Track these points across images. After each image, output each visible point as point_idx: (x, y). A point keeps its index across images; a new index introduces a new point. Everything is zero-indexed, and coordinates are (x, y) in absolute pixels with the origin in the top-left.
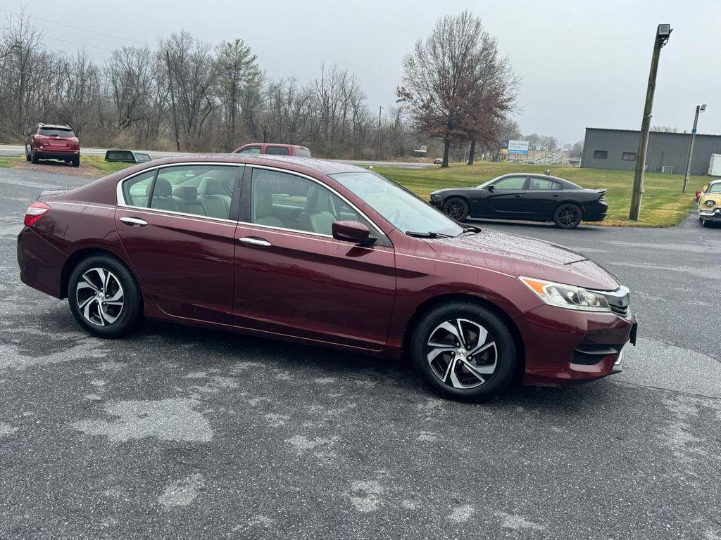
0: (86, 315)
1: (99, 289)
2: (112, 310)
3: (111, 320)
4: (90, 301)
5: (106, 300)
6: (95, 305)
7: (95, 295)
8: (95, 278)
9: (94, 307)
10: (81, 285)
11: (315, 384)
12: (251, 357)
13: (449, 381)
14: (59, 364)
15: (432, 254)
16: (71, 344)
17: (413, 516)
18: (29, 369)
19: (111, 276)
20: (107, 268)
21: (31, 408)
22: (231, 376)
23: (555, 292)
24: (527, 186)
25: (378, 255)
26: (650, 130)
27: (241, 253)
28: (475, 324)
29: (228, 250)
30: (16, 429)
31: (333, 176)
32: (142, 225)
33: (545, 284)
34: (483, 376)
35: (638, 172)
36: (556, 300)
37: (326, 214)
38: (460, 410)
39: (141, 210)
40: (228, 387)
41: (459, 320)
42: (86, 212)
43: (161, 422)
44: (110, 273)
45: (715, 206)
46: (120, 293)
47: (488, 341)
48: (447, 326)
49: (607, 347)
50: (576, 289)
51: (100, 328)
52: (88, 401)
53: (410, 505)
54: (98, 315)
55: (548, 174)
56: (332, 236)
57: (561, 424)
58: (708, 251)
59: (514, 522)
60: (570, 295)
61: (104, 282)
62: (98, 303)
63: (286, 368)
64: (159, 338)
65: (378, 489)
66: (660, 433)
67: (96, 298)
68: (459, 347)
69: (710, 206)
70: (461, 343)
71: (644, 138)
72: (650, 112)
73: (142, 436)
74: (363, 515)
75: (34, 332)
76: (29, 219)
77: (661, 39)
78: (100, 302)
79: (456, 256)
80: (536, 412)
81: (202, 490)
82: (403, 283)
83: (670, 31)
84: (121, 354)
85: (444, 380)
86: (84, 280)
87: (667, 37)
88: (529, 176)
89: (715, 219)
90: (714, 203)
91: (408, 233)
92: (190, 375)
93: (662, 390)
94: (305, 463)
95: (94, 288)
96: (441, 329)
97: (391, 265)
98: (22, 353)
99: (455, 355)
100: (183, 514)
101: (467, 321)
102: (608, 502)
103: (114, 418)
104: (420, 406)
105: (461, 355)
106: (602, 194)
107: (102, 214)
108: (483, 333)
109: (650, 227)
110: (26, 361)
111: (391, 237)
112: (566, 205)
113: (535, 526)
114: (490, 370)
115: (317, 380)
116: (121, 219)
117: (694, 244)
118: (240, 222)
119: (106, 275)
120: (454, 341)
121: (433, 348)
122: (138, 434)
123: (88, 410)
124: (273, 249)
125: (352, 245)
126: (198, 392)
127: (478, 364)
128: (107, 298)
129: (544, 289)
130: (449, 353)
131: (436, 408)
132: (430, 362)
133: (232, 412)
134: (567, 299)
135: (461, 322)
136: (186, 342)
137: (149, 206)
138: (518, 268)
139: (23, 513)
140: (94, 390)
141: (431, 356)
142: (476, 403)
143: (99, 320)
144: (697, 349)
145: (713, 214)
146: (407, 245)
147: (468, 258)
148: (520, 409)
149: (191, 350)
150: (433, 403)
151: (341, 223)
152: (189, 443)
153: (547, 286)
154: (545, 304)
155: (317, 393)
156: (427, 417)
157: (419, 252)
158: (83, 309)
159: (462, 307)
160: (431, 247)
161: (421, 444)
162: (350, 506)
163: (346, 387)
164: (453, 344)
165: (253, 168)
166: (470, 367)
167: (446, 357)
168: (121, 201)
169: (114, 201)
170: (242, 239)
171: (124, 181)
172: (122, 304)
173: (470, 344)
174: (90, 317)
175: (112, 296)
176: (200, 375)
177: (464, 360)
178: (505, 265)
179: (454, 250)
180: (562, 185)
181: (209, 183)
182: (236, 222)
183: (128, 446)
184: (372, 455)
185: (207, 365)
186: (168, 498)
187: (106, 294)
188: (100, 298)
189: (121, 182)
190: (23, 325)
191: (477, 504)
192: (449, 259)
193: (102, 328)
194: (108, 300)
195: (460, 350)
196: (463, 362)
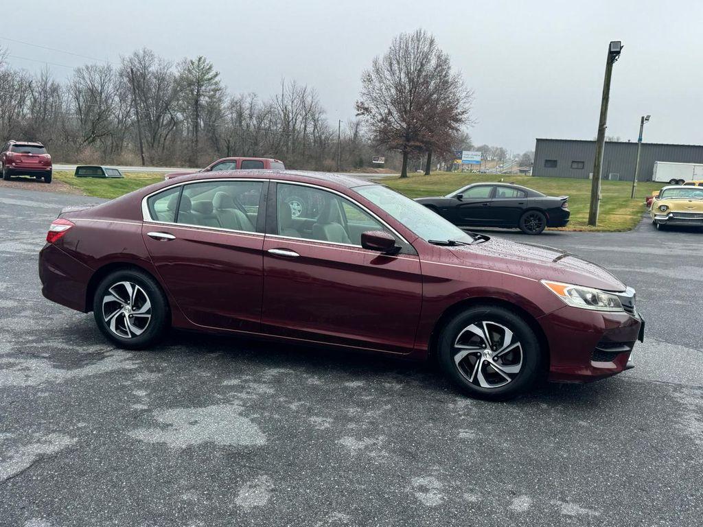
0: (113, 328)
1: (126, 302)
2: (139, 322)
3: (138, 332)
4: (116, 314)
5: (132, 312)
6: (121, 317)
7: (121, 308)
8: (122, 291)
9: (120, 320)
10: (107, 299)
11: (345, 389)
12: (277, 364)
13: (476, 381)
14: (95, 376)
15: (456, 260)
16: (100, 356)
17: (478, 507)
18: (68, 382)
19: (138, 289)
20: (134, 281)
21: (84, 420)
22: (265, 382)
23: (575, 293)
24: (493, 194)
25: (403, 262)
26: (605, 140)
28: (501, 326)
29: (256, 262)
30: (76, 440)
31: (355, 189)
32: (170, 239)
33: (566, 287)
34: (510, 375)
35: (596, 179)
36: (576, 302)
37: (336, 225)
38: (490, 409)
39: (168, 225)
40: (266, 393)
41: (484, 323)
42: (112, 227)
43: (213, 427)
44: (137, 287)
45: (668, 211)
46: (148, 305)
47: (513, 342)
48: (473, 328)
49: (621, 345)
50: (595, 291)
51: (126, 340)
52: (136, 411)
53: (473, 498)
54: (125, 327)
55: (513, 183)
56: (361, 247)
57: (585, 418)
58: (669, 253)
59: (570, 509)
60: (589, 297)
61: (131, 295)
62: (125, 316)
63: (314, 373)
64: (184, 349)
65: (437, 484)
66: (676, 423)
67: (122, 311)
68: (485, 348)
69: (664, 211)
70: (487, 344)
71: (600, 147)
72: (605, 124)
73: (199, 442)
74: (431, 509)
75: (60, 346)
76: (51, 235)
77: (613, 55)
78: (127, 315)
79: (479, 262)
80: (559, 407)
81: (272, 490)
82: (430, 290)
83: (621, 48)
84: (152, 365)
85: (471, 381)
86: (110, 294)
87: (618, 53)
88: (495, 185)
89: (668, 223)
90: (667, 207)
91: (430, 242)
92: (225, 383)
93: (667, 384)
94: (361, 464)
95: (120, 300)
96: (468, 331)
97: (417, 272)
98: (55, 367)
99: (481, 356)
100: (264, 514)
101: (493, 323)
102: (650, 488)
103: (165, 427)
104: (451, 406)
105: (488, 355)
106: (564, 201)
107: (128, 229)
108: (509, 335)
109: (609, 231)
110: (61, 375)
111: (416, 246)
112: (530, 212)
113: (591, 513)
114: (516, 369)
115: (347, 384)
116: (150, 234)
117: (654, 247)
118: (267, 235)
119: (133, 288)
120: (480, 343)
121: (460, 350)
122: (196, 441)
123: (137, 419)
124: (301, 260)
125: (378, 254)
126: (238, 398)
127: (504, 364)
128: (134, 310)
129: (565, 291)
130: (475, 354)
131: (466, 407)
132: (457, 363)
133: (276, 416)
134: (586, 300)
135: (487, 324)
136: (212, 352)
137: (176, 221)
138: (539, 272)
139: (111, 519)
140: (138, 400)
141: (458, 358)
142: (502, 402)
143: (126, 333)
144: (687, 345)
145: (667, 218)
146: (432, 253)
147: (491, 264)
148: (544, 406)
149: (217, 359)
150: (463, 403)
151: (370, 233)
152: (246, 447)
153: (568, 289)
154: (567, 306)
155: (351, 396)
156: (460, 416)
157: (443, 259)
158: (109, 323)
159: (487, 310)
160: (453, 254)
161: (463, 441)
162: (415, 501)
163: (376, 389)
164: (478, 346)
165: (277, 183)
166: (496, 367)
167: (472, 359)
168: (147, 217)
169: (140, 217)
170: (271, 251)
171: (149, 198)
172: (149, 316)
173: (496, 345)
174: (116, 330)
175: (139, 308)
176: (235, 382)
177: (491, 361)
178: (527, 270)
179: (476, 256)
180: (527, 194)
181: (223, 198)
182: (264, 234)
183: (189, 451)
184: (421, 453)
185: (239, 372)
186: (245, 499)
187: (133, 307)
188: (127, 310)
189: (146, 198)
190: (46, 339)
191: (532, 494)
192: (473, 265)
193: (129, 340)
194: (135, 312)
195: (486, 351)
196: (489, 363)
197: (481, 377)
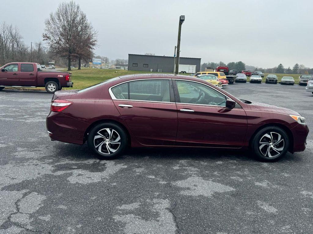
0: (100, 150)
1: (107, 138)
2: (112, 146)
3: (114, 151)
4: (102, 144)
5: (110, 142)
6: (105, 145)
7: (104, 141)
8: (104, 133)
9: (104, 148)
10: (96, 137)
13: (267, 156)
15: (257, 109)
19: (114, 131)
20: (112, 128)
25: (235, 111)
26: (180, 57)
27: (181, 116)
28: (277, 133)
29: (174, 115)
32: (129, 107)
34: (279, 152)
41: (271, 133)
42: (97, 103)
46: (119, 138)
47: (281, 139)
48: (267, 135)
54: (107, 150)
61: (110, 134)
62: (106, 144)
67: (105, 142)
68: (271, 142)
71: (178, 60)
78: (107, 144)
82: (250, 121)
85: (265, 155)
86: (99, 134)
95: (104, 137)
96: (265, 136)
97: (245, 115)
99: (269, 146)
101: (274, 133)
108: (280, 137)
111: (240, 104)
114: (281, 149)
116: (119, 105)
118: (176, 103)
119: (111, 131)
120: (268, 140)
121: (261, 144)
124: (195, 113)
127: (277, 148)
129: (298, 119)
130: (267, 145)
132: (260, 150)
137: (129, 99)
141: (261, 148)
143: (107, 152)
146: (247, 107)
153: (298, 117)
154: (299, 124)
157: (252, 109)
158: (98, 148)
159: (272, 128)
164: (268, 142)
166: (275, 149)
168: (113, 97)
169: (110, 98)
170: (181, 110)
171: (112, 88)
172: (120, 143)
174: (102, 151)
175: (114, 140)
187: (110, 139)
188: (107, 142)
189: (110, 88)
190: (59, 160)
192: (265, 111)
193: (109, 155)
194: (111, 142)
195: (271, 144)
196: (272, 148)
197: (269, 154)
